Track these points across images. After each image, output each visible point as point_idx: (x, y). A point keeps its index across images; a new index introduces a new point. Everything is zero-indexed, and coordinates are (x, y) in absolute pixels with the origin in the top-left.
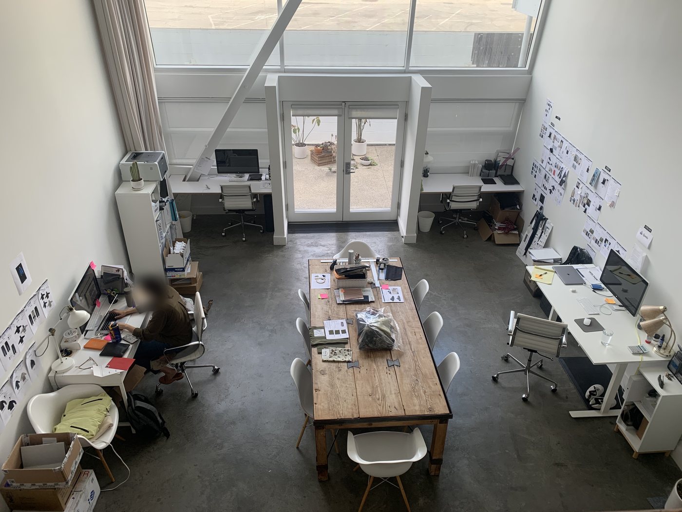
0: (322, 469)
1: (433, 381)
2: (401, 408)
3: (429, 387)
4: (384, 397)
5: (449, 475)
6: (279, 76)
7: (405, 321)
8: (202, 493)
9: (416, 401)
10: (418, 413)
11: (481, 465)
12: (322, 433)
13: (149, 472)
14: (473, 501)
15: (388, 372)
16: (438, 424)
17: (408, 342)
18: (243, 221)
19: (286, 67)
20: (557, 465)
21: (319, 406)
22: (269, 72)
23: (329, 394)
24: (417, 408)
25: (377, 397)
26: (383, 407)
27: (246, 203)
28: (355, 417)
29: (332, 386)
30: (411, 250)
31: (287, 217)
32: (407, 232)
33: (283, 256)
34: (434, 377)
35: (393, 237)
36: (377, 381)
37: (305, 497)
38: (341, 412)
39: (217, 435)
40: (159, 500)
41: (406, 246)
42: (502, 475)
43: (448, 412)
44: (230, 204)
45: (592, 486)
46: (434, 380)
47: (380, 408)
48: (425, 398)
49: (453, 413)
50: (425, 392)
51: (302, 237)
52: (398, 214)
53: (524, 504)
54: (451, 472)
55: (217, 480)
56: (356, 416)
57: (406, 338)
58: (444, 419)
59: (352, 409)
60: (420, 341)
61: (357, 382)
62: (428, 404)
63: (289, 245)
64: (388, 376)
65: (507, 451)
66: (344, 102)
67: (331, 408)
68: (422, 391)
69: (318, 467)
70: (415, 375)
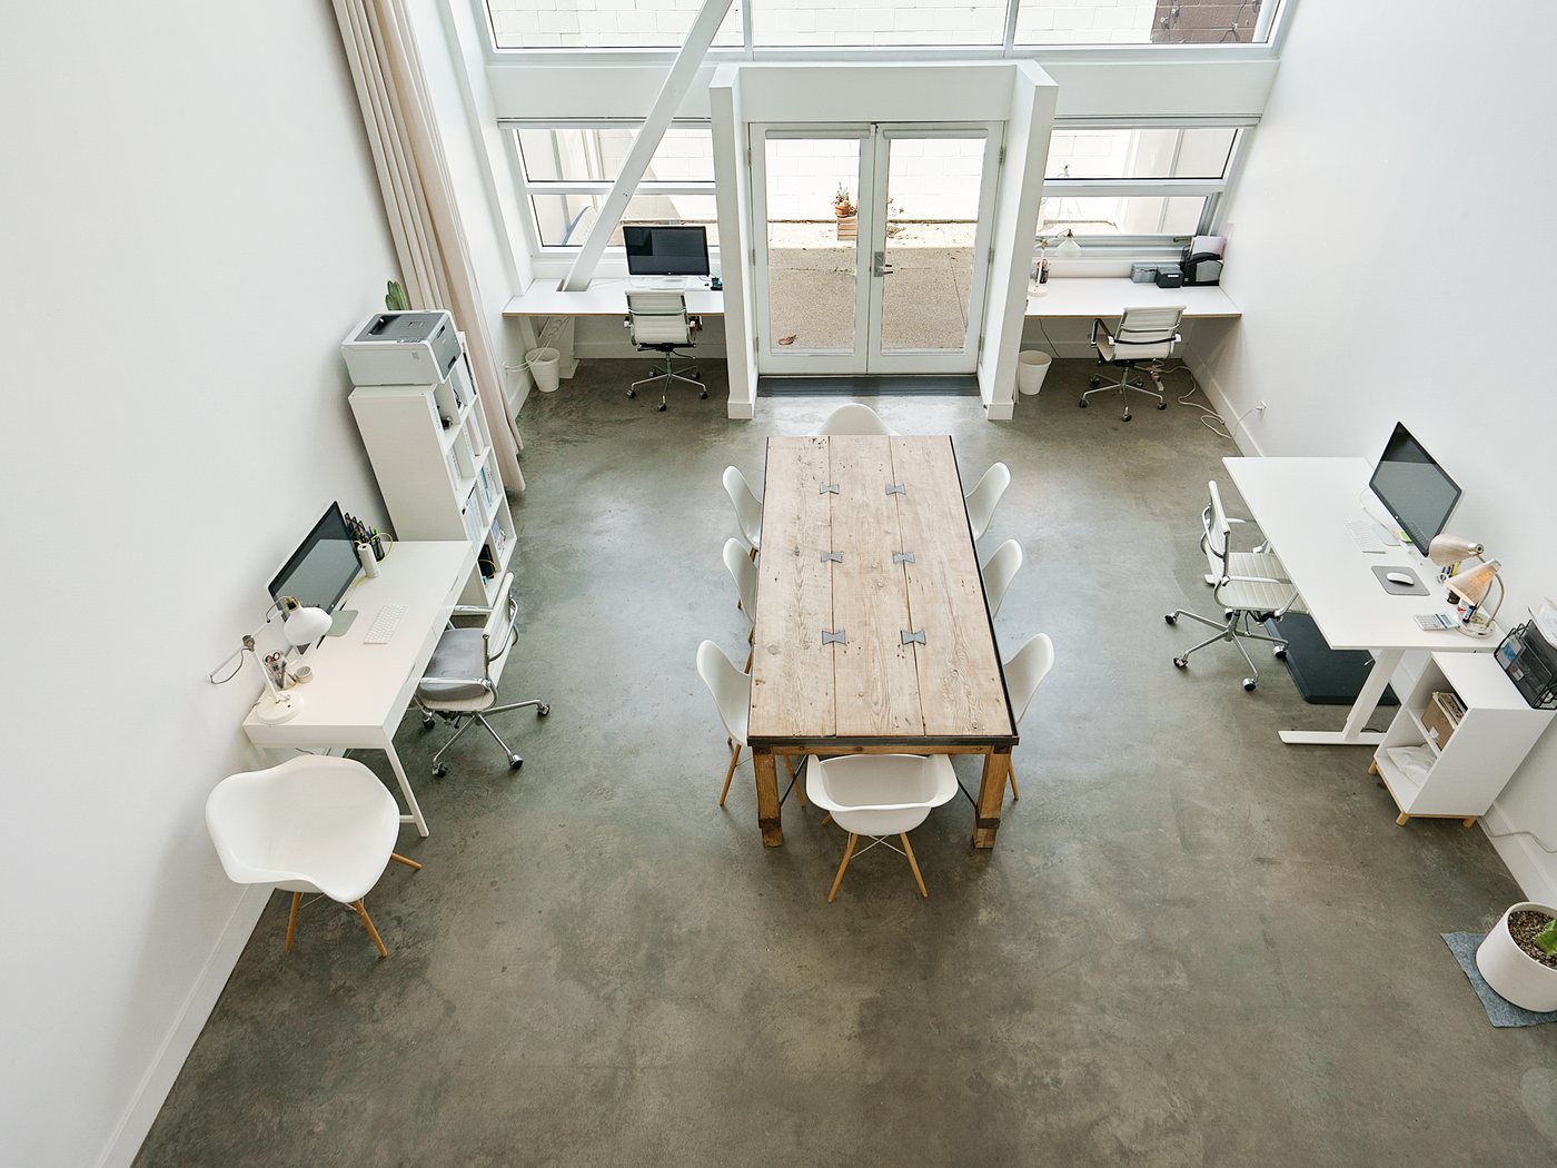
0: (769, 825)
1: (988, 674)
2: (919, 721)
3: (979, 685)
4: (887, 699)
5: (1041, 870)
6: (740, 69)
7: (945, 560)
8: (572, 877)
9: (949, 709)
10: (951, 732)
11: (1107, 853)
12: (766, 761)
13: (477, 833)
14: (1086, 921)
15: (902, 654)
16: (992, 754)
17: (946, 600)
18: (669, 371)
19: (756, 50)
20: (1261, 861)
21: (761, 712)
22: (721, 60)
23: (781, 690)
24: (950, 722)
25: (875, 698)
26: (883, 717)
27: (677, 332)
28: (828, 734)
29: (789, 675)
30: (1000, 433)
31: (757, 363)
32: (994, 397)
33: (746, 441)
34: (990, 665)
35: (968, 407)
36: (877, 669)
37: (761, 895)
38: (801, 724)
39: (604, 773)
40: (493, 883)
41: (990, 424)
42: (1147, 876)
43: (1010, 733)
44: (646, 331)
45: (1329, 904)
46: (989, 671)
47: (878, 720)
48: (967, 705)
49: (1020, 735)
50: (969, 694)
51: (785, 404)
52: (979, 362)
53: (1186, 933)
54: (1046, 864)
55: (600, 855)
56: (829, 732)
57: (944, 590)
58: (1003, 745)
59: (823, 719)
60: (971, 597)
61: (838, 671)
62: (973, 717)
63: (759, 419)
64: (899, 663)
65: (1162, 830)
66: (875, 123)
67: (782, 716)
68: (962, 692)
69: (762, 823)
70: (954, 662)
